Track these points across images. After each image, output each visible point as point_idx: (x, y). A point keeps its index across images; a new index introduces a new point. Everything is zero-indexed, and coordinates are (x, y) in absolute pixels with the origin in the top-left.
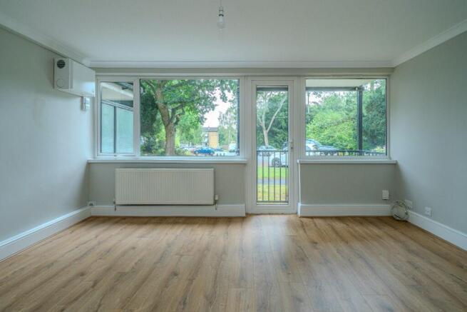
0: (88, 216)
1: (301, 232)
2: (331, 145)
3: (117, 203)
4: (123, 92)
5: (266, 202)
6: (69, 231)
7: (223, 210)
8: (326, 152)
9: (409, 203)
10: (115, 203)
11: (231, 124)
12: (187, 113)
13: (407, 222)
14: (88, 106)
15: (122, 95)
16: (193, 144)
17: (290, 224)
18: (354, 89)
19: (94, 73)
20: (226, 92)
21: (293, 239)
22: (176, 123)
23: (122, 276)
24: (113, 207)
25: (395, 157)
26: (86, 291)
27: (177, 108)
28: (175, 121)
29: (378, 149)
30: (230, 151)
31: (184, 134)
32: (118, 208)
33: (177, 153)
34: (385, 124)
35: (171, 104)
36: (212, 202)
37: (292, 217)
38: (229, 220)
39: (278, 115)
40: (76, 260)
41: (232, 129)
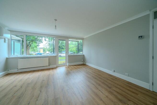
0: (7, 73)
1: (69, 69)
2: (72, 52)
3: (18, 68)
4: (17, 37)
5: (61, 64)
6: (2, 78)
7: (51, 67)
8: (71, 53)
9: (86, 61)
10: (18, 69)
11: (47, 47)
12: (34, 43)
13: (85, 65)
14: (7, 41)
15: (16, 38)
16: (35, 52)
17: (66, 68)
18: (77, 41)
19: (10, 32)
20: (46, 38)
21: (68, 70)
22: (30, 46)
23: (29, 84)
24: (17, 70)
25: (84, 54)
26: (19, 89)
27: (30, 42)
28: (30, 45)
29: (81, 52)
30: (47, 54)
31: (32, 49)
32: (19, 70)
33: (30, 55)
34: (83, 47)
35: (28, 41)
36: (48, 65)
37: (66, 66)
38: (53, 69)
39: (60, 45)
40: (11, 84)
41: (47, 48)
